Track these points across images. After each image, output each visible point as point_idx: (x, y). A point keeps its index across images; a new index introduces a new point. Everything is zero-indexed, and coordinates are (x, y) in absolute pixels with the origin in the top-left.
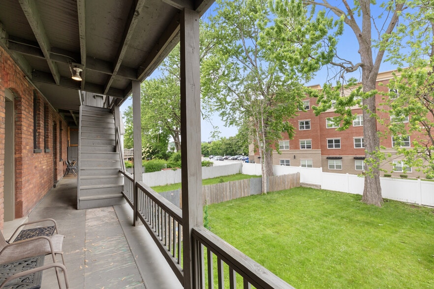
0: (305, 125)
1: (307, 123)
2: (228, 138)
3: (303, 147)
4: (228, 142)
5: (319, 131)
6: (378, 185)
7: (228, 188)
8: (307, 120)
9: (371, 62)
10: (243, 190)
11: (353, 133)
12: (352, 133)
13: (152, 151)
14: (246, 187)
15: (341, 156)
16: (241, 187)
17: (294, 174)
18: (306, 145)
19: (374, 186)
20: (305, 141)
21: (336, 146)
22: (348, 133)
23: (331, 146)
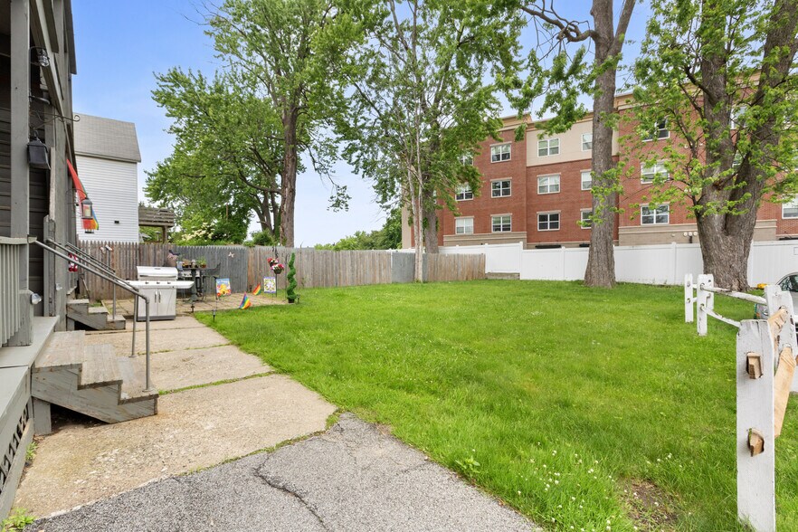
0: (501, 189)
1: (505, 184)
2: (369, 232)
3: (497, 228)
4: (368, 240)
5: (525, 199)
6: (609, 255)
7: (349, 263)
8: (506, 179)
9: (610, 32)
10: (377, 272)
11: (581, 201)
12: (578, 202)
13: (213, 236)
14: (385, 267)
15: (559, 243)
16: (374, 265)
17: (475, 256)
18: (502, 224)
19: (602, 256)
20: (501, 216)
21: (553, 226)
22: (573, 202)
23: (543, 226)
